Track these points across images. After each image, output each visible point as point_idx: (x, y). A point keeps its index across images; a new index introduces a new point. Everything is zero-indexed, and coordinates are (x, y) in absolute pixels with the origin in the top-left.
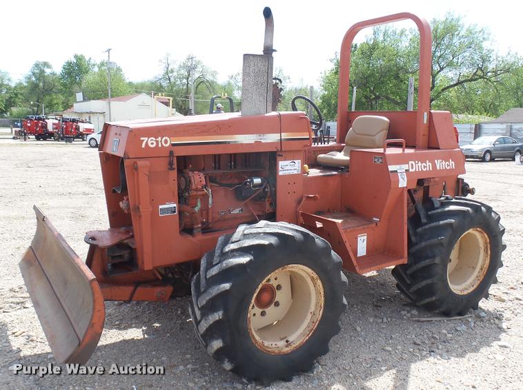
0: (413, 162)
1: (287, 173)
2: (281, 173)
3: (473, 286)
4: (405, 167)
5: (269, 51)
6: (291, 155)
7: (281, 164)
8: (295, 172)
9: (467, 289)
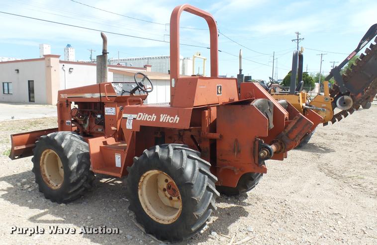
0: (142, 114)
1: (109, 114)
2: (106, 114)
3: (168, 221)
4: (134, 116)
5: (105, 53)
6: (111, 105)
7: (106, 109)
8: (113, 114)
9: (163, 220)
